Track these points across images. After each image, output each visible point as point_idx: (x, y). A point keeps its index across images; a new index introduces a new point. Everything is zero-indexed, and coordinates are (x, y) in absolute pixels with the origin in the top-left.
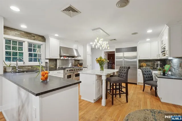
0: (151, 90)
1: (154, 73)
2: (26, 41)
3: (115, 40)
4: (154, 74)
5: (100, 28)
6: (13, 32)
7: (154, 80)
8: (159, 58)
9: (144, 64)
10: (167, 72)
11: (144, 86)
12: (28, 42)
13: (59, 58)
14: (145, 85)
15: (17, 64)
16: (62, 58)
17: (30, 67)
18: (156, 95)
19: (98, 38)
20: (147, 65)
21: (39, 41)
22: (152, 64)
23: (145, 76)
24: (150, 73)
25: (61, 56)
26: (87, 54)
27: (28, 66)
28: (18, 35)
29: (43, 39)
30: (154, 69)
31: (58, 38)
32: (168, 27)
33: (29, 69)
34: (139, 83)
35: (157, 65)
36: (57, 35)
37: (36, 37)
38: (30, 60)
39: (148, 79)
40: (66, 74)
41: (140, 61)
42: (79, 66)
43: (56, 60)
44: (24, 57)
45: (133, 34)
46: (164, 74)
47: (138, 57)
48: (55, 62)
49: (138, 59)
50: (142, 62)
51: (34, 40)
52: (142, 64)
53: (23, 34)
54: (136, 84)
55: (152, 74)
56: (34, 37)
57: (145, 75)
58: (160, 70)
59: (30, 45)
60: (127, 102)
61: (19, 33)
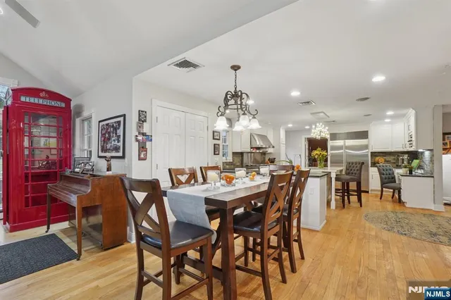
0: (392, 198)
1: (398, 172)
4: (398, 174)
7: (397, 182)
8: (405, 150)
9: (381, 159)
10: (415, 169)
11: (382, 191)
14: (384, 189)
18: (400, 201)
20: (385, 161)
22: (394, 159)
23: (383, 176)
24: (391, 172)
30: (398, 167)
32: (414, 111)
34: (371, 190)
35: (403, 160)
39: (388, 180)
41: (374, 154)
43: (242, 154)
46: (411, 172)
47: (370, 147)
49: (371, 151)
50: (376, 156)
52: (377, 158)
54: (368, 192)
55: (393, 173)
57: (383, 174)
58: (405, 167)
60: (361, 206)
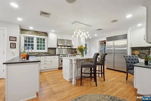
2: (35, 37)
3: (100, 29)
5: (76, 22)
6: (28, 32)
9: (136, 52)
11: (127, 74)
12: (36, 37)
13: (56, 47)
15: (28, 51)
16: (59, 47)
17: (37, 53)
19: (76, 30)
21: (43, 36)
23: (128, 64)
25: (58, 46)
26: (81, 43)
27: (36, 53)
28: (31, 33)
29: (46, 34)
31: (55, 33)
33: (37, 54)
36: (53, 31)
37: (41, 34)
38: (38, 49)
40: (60, 59)
42: (74, 54)
43: (55, 49)
44: (34, 47)
45: (112, 22)
47: (130, 44)
48: (55, 50)
49: (130, 47)
51: (40, 35)
53: (33, 32)
56: (40, 33)
59: (38, 39)
61: (31, 32)
